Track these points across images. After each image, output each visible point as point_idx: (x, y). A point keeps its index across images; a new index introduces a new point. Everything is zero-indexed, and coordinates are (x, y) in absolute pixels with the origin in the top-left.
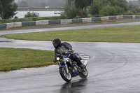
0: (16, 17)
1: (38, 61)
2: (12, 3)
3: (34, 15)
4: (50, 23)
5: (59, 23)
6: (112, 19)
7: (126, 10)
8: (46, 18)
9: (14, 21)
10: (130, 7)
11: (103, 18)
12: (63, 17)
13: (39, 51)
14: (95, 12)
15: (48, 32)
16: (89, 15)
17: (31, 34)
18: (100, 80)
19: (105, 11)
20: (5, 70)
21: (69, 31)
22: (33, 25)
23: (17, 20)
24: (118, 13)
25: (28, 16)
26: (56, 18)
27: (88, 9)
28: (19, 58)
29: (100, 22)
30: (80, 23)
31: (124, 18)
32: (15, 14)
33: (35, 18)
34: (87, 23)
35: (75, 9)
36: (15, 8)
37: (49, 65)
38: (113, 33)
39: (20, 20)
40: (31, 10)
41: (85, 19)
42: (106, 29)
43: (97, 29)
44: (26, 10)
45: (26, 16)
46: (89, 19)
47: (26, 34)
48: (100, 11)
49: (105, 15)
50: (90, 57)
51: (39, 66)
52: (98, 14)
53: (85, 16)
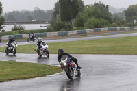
0: (3, 31)
1: (24, 74)
3: (21, 29)
5: (45, 36)
6: (97, 31)
7: (111, 22)
10: (115, 19)
11: (88, 31)
12: (49, 30)
13: (26, 63)
14: (80, 25)
15: (34, 45)
16: (74, 28)
17: (18, 47)
19: (90, 23)
21: (54, 44)
22: (20, 38)
23: (4, 33)
24: (103, 25)
25: (15, 29)
26: (42, 31)
27: (73, 22)
28: (6, 71)
29: (85, 34)
30: (66, 35)
31: (109, 30)
32: (2, 28)
33: (22, 31)
34: (72, 36)
36: (3, 22)
37: (35, 77)
38: (98, 45)
39: (8, 33)
40: (17, 23)
41: (70, 32)
42: (91, 41)
43: (82, 42)
44: (13, 23)
45: (13, 30)
46: (75, 32)
48: (85, 24)
49: (90, 28)
51: (26, 78)
52: (83, 26)
53: (71, 29)
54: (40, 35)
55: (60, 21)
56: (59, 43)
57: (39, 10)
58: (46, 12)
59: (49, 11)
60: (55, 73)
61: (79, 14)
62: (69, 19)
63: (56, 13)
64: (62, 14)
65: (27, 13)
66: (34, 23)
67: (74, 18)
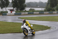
0: (25, 10)
2: (24, 4)
3: (33, 10)
4: (40, 13)
5: (43, 13)
8: (38, 11)
9: (24, 12)
12: (45, 11)
15: (39, 17)
16: (56, 10)
17: (32, 18)
21: (47, 17)
22: (33, 14)
23: (26, 11)
26: (42, 11)
27: (55, 8)
30: (52, 13)
32: (25, 9)
33: (33, 11)
35: (50, 8)
36: (25, 6)
37: (39, 31)
39: (27, 11)
40: (32, 7)
44: (30, 7)
45: (30, 10)
46: (56, 12)
47: (30, 18)
50: (55, 28)
53: (54, 11)
54: (41, 13)
56: (49, 17)
57: (41, 2)
58: (44, 3)
59: (45, 3)
60: (47, 29)
63: (48, 3)
64: (51, 4)
65: (36, 3)
66: (39, 7)
67: (56, 6)
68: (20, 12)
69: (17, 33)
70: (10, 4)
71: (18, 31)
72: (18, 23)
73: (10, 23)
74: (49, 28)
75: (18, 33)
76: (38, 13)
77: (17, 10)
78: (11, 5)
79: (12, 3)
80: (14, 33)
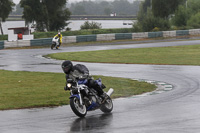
0: (68, 29)
2: (63, 9)
3: (95, 26)
4: (117, 38)
5: (130, 38)
8: (111, 31)
9: (65, 34)
11: (192, 31)
12: (135, 30)
14: (181, 23)
15: (115, 50)
16: (172, 27)
18: (187, 120)
19: (195, 21)
20: (52, 106)
21: (143, 49)
22: (93, 41)
23: (69, 33)
25: (86, 27)
26: (126, 30)
27: (171, 18)
29: (187, 36)
30: (160, 38)
32: (66, 25)
33: (96, 30)
34: (169, 38)
36: (68, 16)
39: (75, 33)
40: (89, 18)
41: (167, 33)
42: (196, 47)
43: (184, 47)
44: (83, 18)
45: (82, 28)
46: (173, 33)
47: (83, 54)
48: (188, 22)
49: (195, 27)
50: (173, 87)
52: (185, 25)
53: (167, 28)
54: (122, 36)
55: (152, 17)
56: (150, 49)
60: (144, 92)
61: (180, 6)
62: (165, 14)
64: (156, 6)
65: (104, 3)
66: (114, 18)
67: (172, 13)
68: (48, 35)
69: (41, 109)
70: (15, 9)
71: (45, 102)
72: (43, 73)
73: (16, 73)
74: (150, 88)
75: (43, 106)
76: (112, 36)
77: (39, 28)
78: (18, 12)
79: (22, 6)
80: (29, 108)
